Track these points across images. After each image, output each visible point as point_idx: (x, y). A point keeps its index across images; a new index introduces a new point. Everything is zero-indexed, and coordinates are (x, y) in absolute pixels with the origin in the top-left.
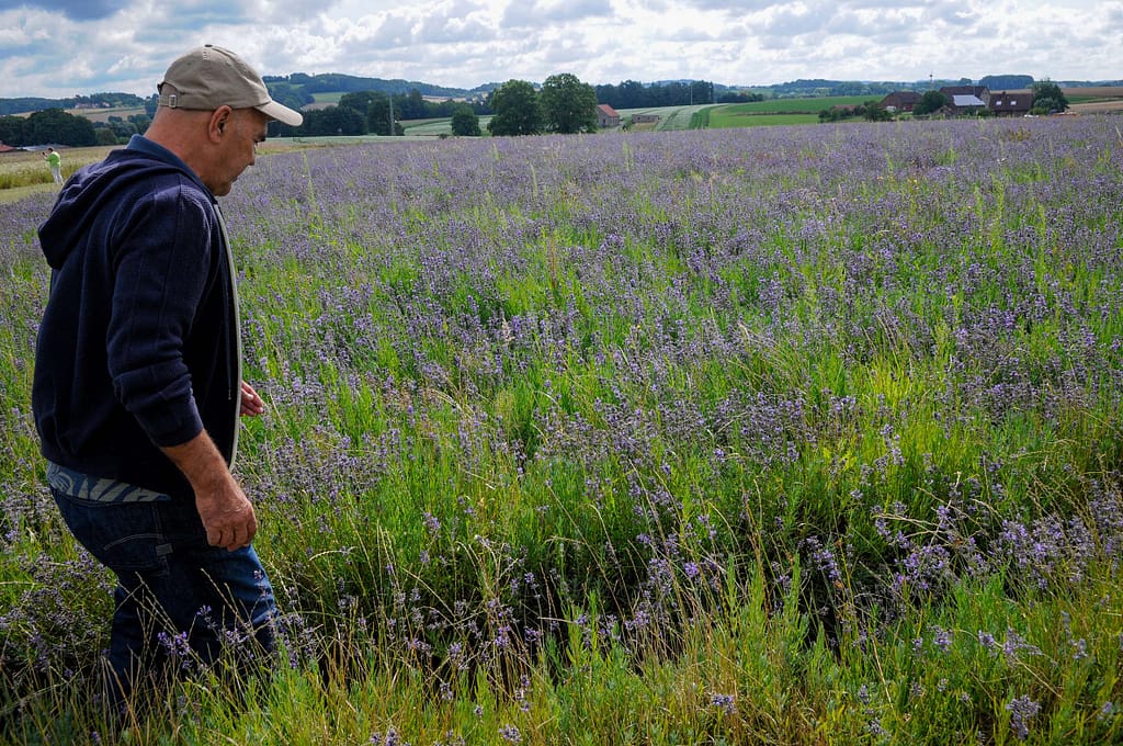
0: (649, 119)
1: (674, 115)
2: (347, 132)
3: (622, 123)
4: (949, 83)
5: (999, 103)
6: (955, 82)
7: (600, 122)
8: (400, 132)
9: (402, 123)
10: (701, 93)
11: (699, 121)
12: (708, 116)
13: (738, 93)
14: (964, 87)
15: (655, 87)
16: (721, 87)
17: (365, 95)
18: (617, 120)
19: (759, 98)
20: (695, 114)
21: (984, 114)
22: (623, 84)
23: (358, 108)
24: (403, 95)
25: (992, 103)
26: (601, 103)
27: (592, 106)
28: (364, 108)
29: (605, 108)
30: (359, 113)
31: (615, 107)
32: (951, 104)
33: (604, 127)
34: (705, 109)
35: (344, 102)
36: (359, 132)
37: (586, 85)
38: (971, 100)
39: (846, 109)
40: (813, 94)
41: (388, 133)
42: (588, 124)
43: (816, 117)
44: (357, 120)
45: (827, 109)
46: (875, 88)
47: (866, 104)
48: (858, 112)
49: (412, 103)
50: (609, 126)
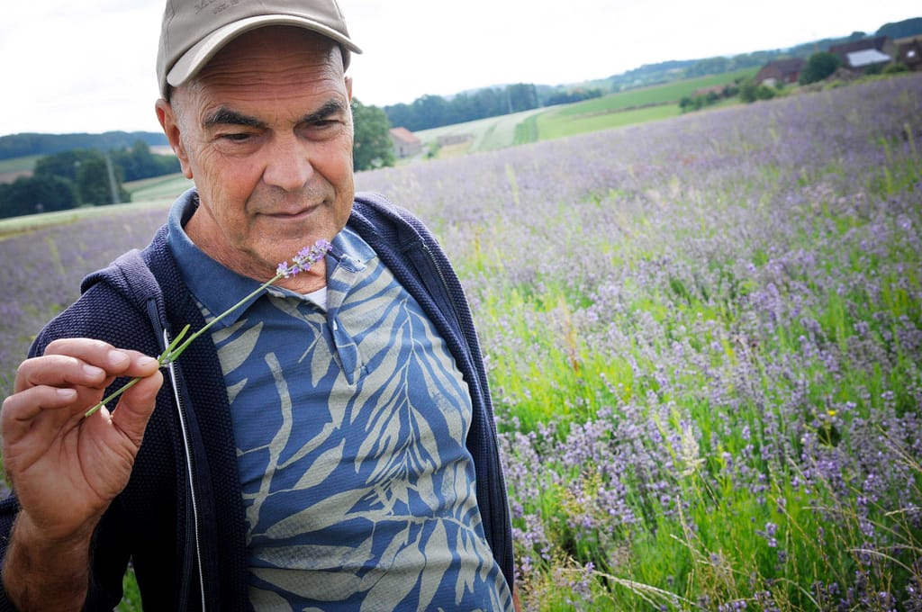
0: (459, 140)
1: (491, 130)
2: (50, 208)
3: (426, 150)
4: (837, 41)
5: (911, 54)
6: (845, 39)
7: (397, 153)
8: (125, 198)
9: (128, 187)
10: (522, 98)
11: (526, 133)
12: (535, 125)
13: (570, 93)
14: (859, 42)
15: (461, 98)
16: (545, 88)
17: (69, 157)
18: (418, 146)
19: (595, 94)
20: (519, 126)
21: (892, 71)
22: (417, 101)
23: (62, 173)
24: (124, 149)
25: (901, 56)
26: (395, 126)
27: (383, 132)
28: (71, 173)
29: (400, 133)
30: (66, 181)
31: (413, 129)
32: (847, 66)
33: (403, 156)
34: (530, 118)
35: (40, 169)
36: (68, 204)
37: (373, 108)
38: (872, 56)
39: (712, 92)
40: (664, 79)
41: (108, 201)
42: (383, 156)
43: (676, 108)
44: (62, 189)
45: (688, 95)
46: (742, 61)
47: (737, 82)
48: (728, 93)
49: (138, 159)
50: (408, 155)
